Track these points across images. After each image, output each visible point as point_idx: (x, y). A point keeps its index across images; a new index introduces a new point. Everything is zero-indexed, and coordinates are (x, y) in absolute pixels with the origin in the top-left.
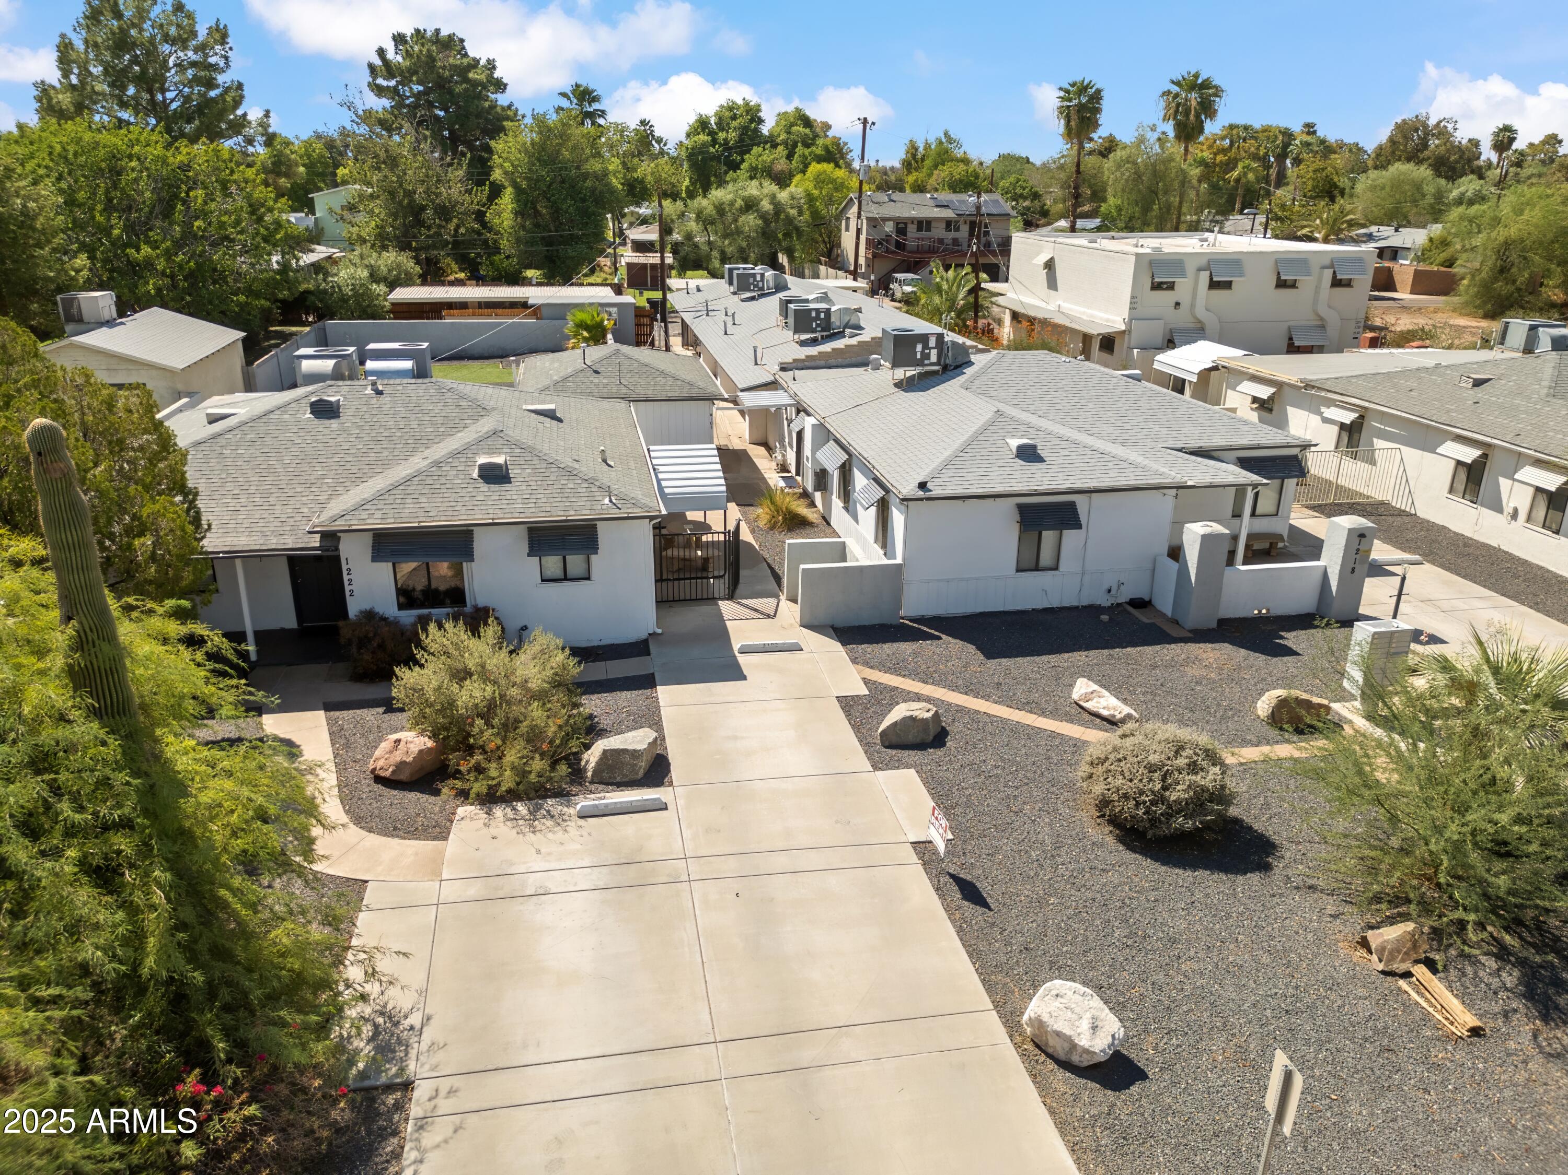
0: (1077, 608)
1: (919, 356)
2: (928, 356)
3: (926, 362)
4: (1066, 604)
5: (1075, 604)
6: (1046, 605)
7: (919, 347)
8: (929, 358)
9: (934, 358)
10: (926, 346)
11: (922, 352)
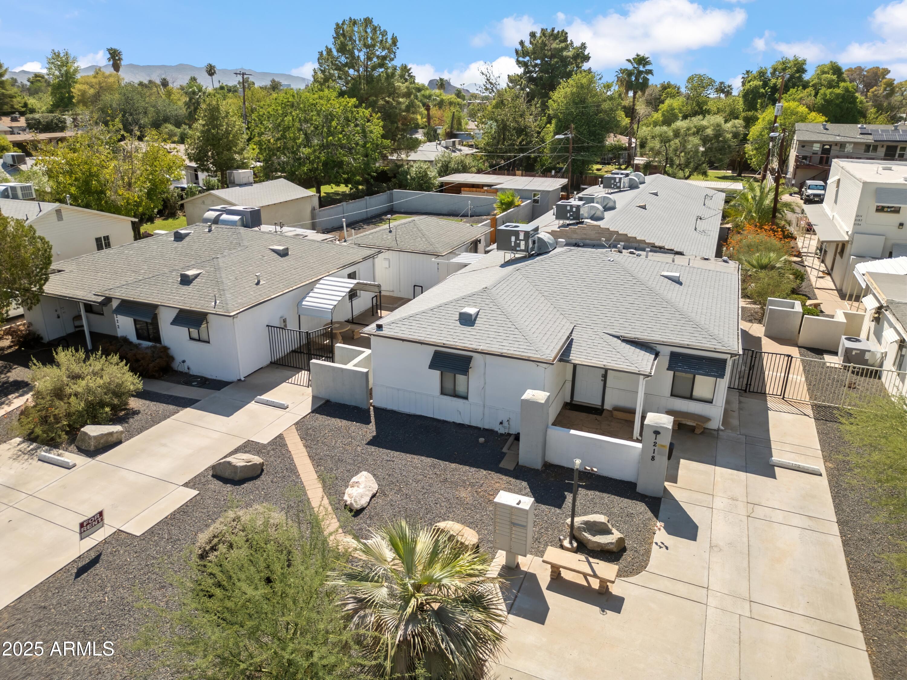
0: (480, 428)
1: (513, 244)
2: (519, 245)
3: (518, 249)
4: (474, 424)
5: (479, 425)
6: (459, 421)
7: (513, 239)
8: (520, 247)
9: (523, 247)
10: (517, 238)
11: (515, 242)
